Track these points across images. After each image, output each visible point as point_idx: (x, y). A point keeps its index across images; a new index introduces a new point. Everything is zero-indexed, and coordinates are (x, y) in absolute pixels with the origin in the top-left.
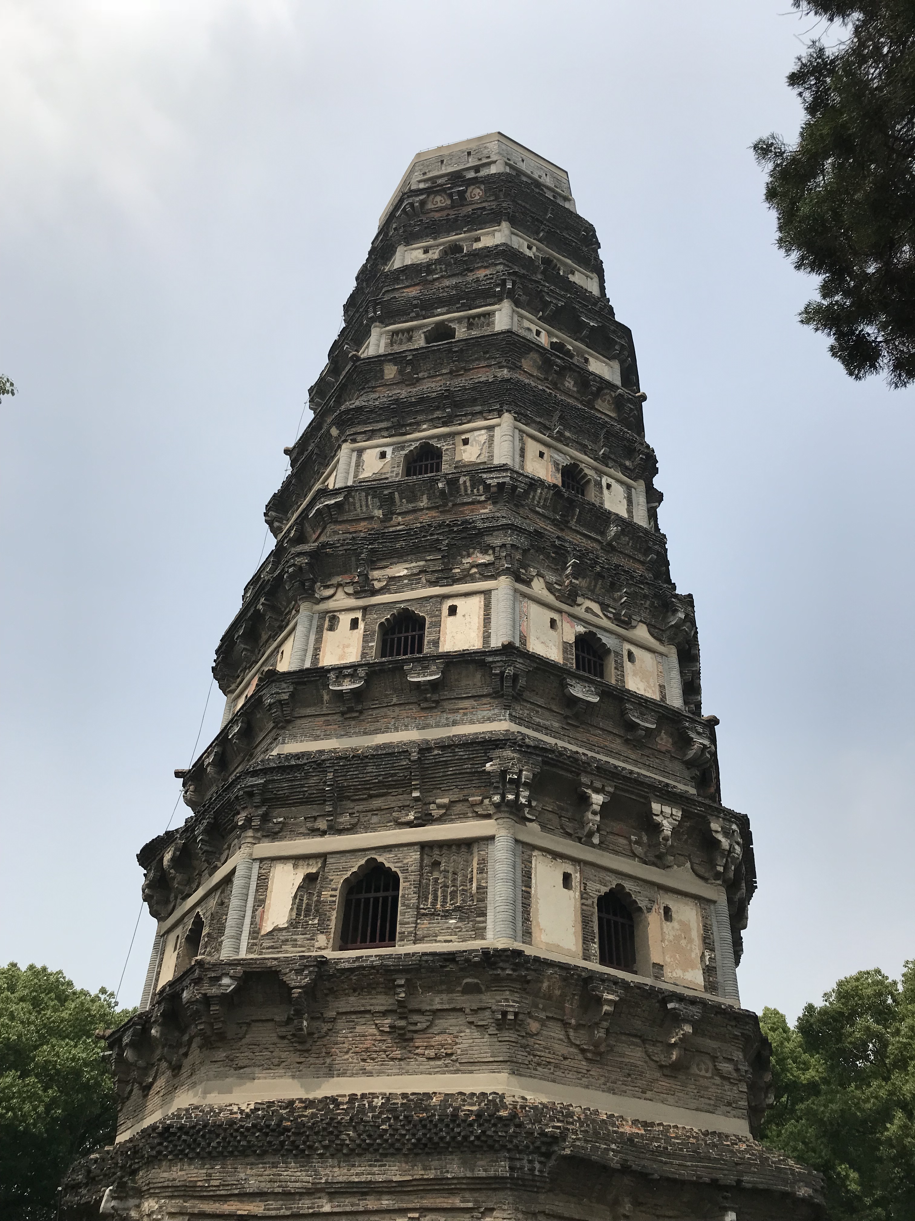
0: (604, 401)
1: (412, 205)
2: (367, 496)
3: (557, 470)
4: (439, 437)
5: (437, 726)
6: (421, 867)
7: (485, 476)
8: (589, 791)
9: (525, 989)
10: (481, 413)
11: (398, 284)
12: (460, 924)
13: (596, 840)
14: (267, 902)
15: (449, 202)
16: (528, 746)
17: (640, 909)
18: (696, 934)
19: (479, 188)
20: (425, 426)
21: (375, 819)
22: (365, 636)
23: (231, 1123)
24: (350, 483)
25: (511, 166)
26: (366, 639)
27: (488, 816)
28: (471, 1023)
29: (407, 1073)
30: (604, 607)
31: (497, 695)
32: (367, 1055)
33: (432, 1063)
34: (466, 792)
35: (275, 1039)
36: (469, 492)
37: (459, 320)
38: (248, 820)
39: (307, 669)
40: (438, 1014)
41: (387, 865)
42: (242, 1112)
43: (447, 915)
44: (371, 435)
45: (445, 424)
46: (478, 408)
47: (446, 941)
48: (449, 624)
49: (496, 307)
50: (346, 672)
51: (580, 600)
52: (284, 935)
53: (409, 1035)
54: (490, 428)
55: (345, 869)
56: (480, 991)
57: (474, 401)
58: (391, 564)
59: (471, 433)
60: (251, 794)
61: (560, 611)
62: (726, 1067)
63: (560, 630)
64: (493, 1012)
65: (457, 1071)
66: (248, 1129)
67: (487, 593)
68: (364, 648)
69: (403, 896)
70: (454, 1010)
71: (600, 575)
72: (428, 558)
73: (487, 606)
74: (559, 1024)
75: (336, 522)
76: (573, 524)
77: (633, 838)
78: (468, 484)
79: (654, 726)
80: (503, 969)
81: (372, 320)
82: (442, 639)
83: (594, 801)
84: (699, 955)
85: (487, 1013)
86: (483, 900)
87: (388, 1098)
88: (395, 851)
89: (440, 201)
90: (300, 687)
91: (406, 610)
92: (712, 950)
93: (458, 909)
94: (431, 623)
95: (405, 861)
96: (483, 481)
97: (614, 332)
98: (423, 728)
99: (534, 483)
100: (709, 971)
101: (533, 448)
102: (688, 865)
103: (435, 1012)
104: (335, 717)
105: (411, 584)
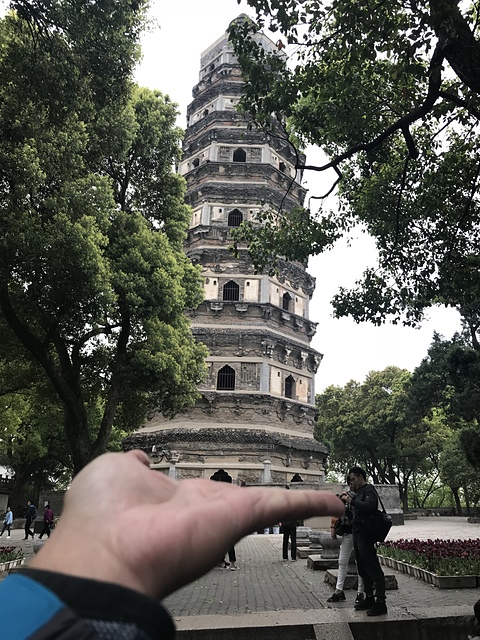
0: (295, 191)
2: (217, 231)
4: (242, 208)
5: (244, 325)
6: (241, 369)
8: (287, 350)
9: (269, 405)
11: (221, 119)
12: (252, 386)
13: (286, 363)
17: (295, 381)
18: (307, 388)
20: (236, 202)
21: (227, 353)
23: (195, 433)
24: (209, 223)
26: (219, 289)
27: (261, 357)
28: (256, 412)
29: (239, 423)
30: (291, 283)
31: (263, 317)
32: (228, 418)
33: (245, 421)
34: (254, 348)
35: (202, 412)
40: (247, 409)
41: (231, 367)
42: (197, 431)
43: (249, 383)
44: (216, 200)
45: (244, 203)
47: (249, 391)
48: (246, 288)
49: (262, 146)
50: (215, 303)
51: (285, 281)
53: (239, 414)
54: (261, 208)
55: (219, 367)
56: (258, 405)
57: (255, 195)
58: (227, 262)
59: (253, 209)
61: (279, 286)
62: (310, 422)
63: (279, 293)
65: (252, 424)
66: (200, 435)
67: (260, 280)
68: (219, 294)
69: (236, 376)
70: (251, 408)
72: (240, 262)
73: (260, 285)
74: (276, 413)
77: (295, 361)
79: (303, 325)
80: (265, 400)
81: (213, 139)
82: (245, 295)
84: (307, 393)
85: (260, 410)
86: (259, 380)
87: (236, 429)
88: (234, 363)
90: (200, 305)
91: (232, 281)
92: (310, 392)
93: (252, 381)
94: (241, 288)
95: (237, 367)
98: (240, 325)
102: (306, 369)
104: (211, 317)
105: (234, 271)
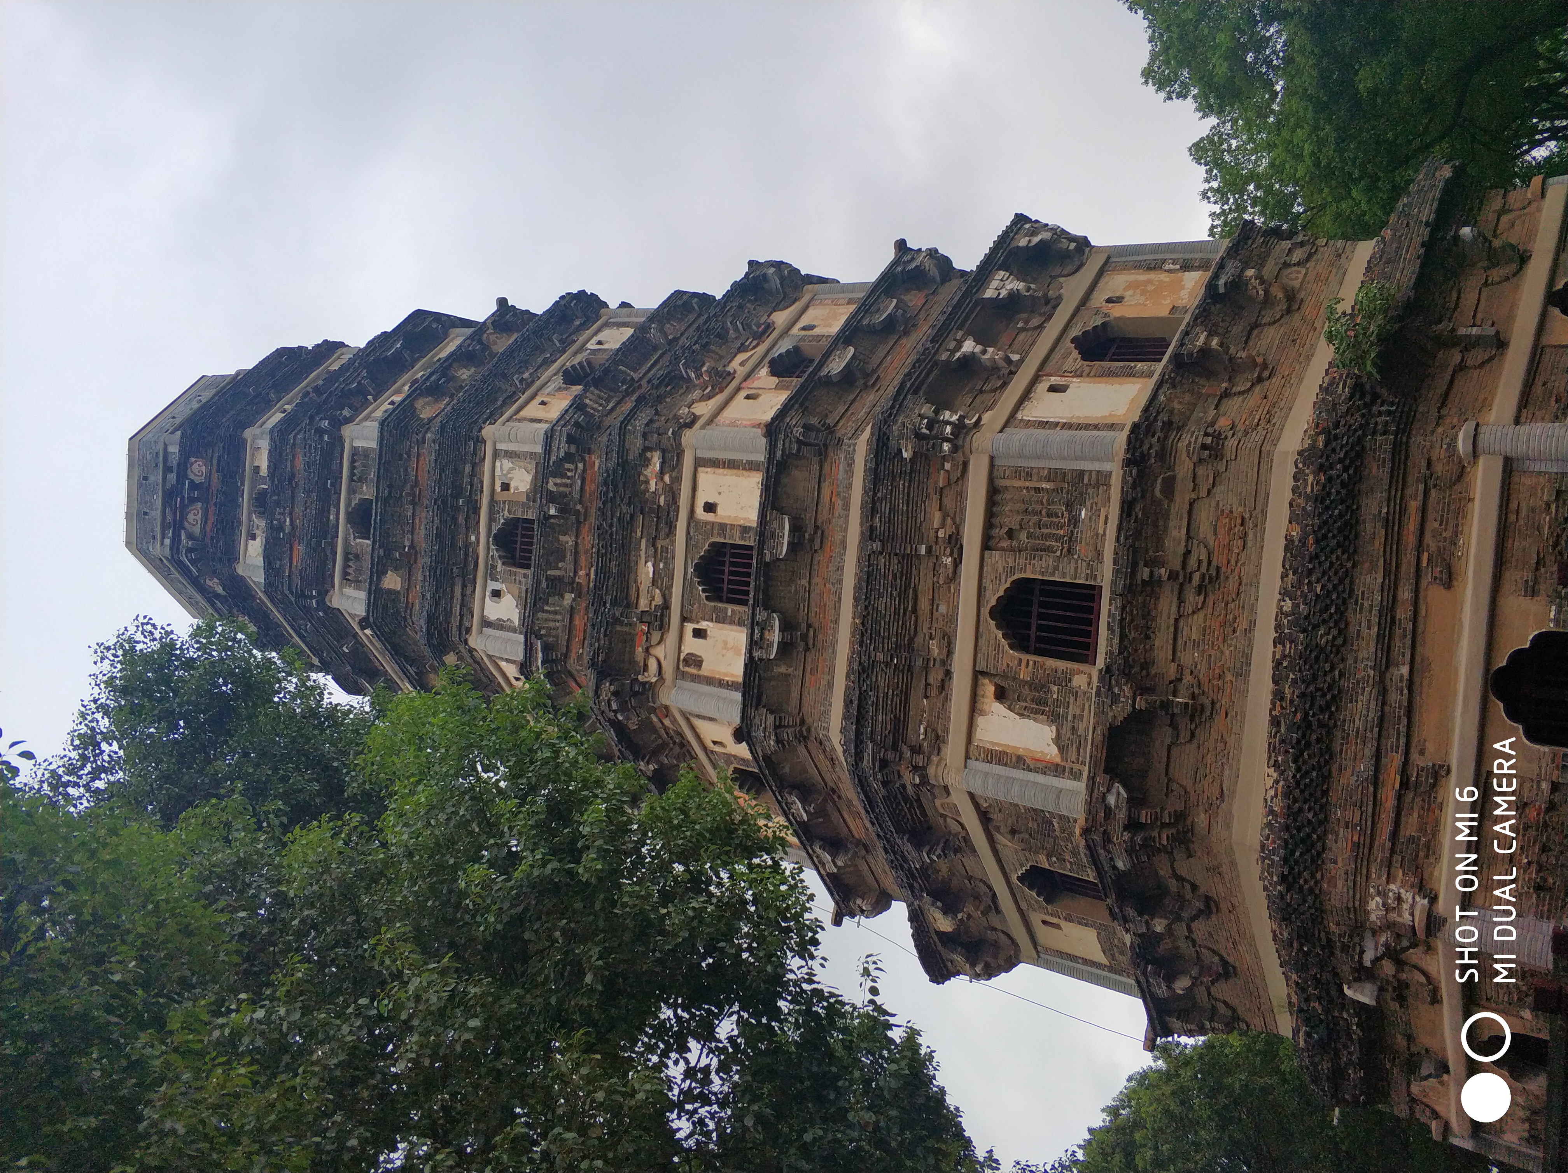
0: (496, 343)
1: (189, 550)
2: (544, 611)
3: (566, 389)
4: (491, 519)
5: (846, 530)
6: (1012, 550)
7: (553, 458)
8: (957, 355)
9: (1179, 429)
10: (474, 465)
11: (284, 572)
12: (1088, 504)
13: (1015, 357)
14: (1021, 752)
15: (199, 505)
16: (892, 407)
17: (1104, 324)
18: (1143, 277)
19: (192, 464)
20: (473, 538)
21: (943, 609)
22: (718, 621)
23: (1287, 794)
24: (522, 638)
25: (176, 430)
26: (721, 619)
27: (965, 464)
28: (1209, 492)
29: (1257, 575)
30: (742, 349)
31: (822, 453)
32: (1229, 625)
33: (1250, 544)
34: (931, 491)
35: (1193, 746)
36: (568, 481)
37: (351, 491)
38: (916, 768)
39: (744, 696)
40: (1192, 534)
41: (1001, 593)
42: (1277, 782)
43: (1074, 521)
44: (466, 608)
45: (476, 510)
46: (468, 469)
47: (1106, 523)
48: (724, 513)
49: (347, 445)
50: (757, 635)
51: (730, 369)
52: (1066, 732)
53: (1213, 572)
54: (496, 454)
55: (997, 647)
56: (1173, 478)
57: (458, 472)
58: (636, 581)
59: (497, 479)
60: (884, 764)
61: (738, 389)
62: (1298, 255)
63: (760, 391)
64: (1200, 461)
65: (1264, 513)
66: (1298, 769)
67: (699, 462)
68: (732, 623)
69: (1043, 574)
70: (1190, 513)
71: (705, 346)
72: (639, 534)
73: (715, 463)
74: (1225, 401)
75: (566, 655)
76: (636, 376)
77: (1020, 325)
78: (558, 481)
79: (895, 301)
80: (1150, 448)
81: (321, 603)
82: (742, 522)
83: (970, 350)
84: (1167, 274)
85: (1200, 471)
86: (1064, 474)
87: (1285, 593)
88: (986, 582)
89: (194, 517)
90: (764, 700)
91: (697, 567)
92: (1164, 261)
93: (1069, 506)
94: (719, 535)
95: (1001, 569)
96: (560, 461)
97: (415, 326)
98: (845, 548)
99: (578, 405)
100: (1186, 267)
101: (533, 410)
102: (1061, 279)
103: (1189, 537)
104: (809, 660)
105: (662, 556)
